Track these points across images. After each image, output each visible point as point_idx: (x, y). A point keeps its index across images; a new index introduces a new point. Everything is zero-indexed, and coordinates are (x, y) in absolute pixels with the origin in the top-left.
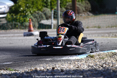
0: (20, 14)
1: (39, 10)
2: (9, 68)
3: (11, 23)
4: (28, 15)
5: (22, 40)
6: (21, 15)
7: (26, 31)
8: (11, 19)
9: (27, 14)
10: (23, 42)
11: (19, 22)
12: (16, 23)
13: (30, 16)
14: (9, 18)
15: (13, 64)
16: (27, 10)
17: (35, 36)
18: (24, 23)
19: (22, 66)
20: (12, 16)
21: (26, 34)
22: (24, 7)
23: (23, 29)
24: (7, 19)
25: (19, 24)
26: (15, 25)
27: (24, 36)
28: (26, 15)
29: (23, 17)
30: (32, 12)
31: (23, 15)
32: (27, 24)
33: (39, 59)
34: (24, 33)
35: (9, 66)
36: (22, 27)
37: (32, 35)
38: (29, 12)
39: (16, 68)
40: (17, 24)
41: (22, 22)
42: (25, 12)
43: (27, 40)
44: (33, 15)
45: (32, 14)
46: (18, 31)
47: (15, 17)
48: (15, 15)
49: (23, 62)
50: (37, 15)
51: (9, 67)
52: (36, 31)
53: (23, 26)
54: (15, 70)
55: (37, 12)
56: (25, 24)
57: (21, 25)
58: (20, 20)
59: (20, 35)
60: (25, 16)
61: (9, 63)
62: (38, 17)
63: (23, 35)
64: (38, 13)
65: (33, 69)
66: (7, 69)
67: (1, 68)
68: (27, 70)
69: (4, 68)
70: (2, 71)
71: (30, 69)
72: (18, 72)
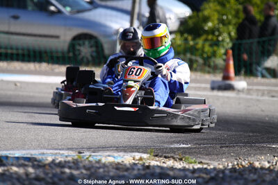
0: (204, 37)
2: (187, 156)
4: (223, 40)
5: (208, 98)
6: (206, 40)
7: (218, 77)
8: (182, 47)
9: (220, 38)
11: (201, 56)
12: (194, 58)
13: (228, 43)
14: (180, 46)
15: (195, 148)
16: (221, 30)
17: (239, 91)
18: (213, 59)
19: (217, 155)
20: (186, 39)
21: (216, 85)
22: (216, 22)
23: (209, 72)
24: (175, 46)
25: (201, 61)
26: (191, 61)
27: (213, 89)
28: (218, 41)
29: (211, 46)
30: (233, 34)
31: (212, 40)
32: (219, 62)
33: (253, 143)
34: (213, 82)
35: (185, 152)
36: (207, 69)
37: (230, 88)
38: (225, 35)
39: (203, 158)
40: (197, 61)
41: (209, 58)
42: (217, 33)
43: (218, 98)
46: (198, 78)
47: (191, 43)
48: (194, 39)
49: (218, 146)
51: (185, 153)
52: (240, 80)
53: (209, 66)
54: (201, 163)
56: (214, 62)
57: (205, 64)
58: (203, 52)
59: (203, 85)
60: (217, 44)
61: (184, 146)
63: (209, 86)
65: (243, 163)
66: (181, 159)
67: (167, 155)
68: (230, 164)
69: (175, 156)
70: (170, 163)
71: (238, 164)
72: (209, 168)
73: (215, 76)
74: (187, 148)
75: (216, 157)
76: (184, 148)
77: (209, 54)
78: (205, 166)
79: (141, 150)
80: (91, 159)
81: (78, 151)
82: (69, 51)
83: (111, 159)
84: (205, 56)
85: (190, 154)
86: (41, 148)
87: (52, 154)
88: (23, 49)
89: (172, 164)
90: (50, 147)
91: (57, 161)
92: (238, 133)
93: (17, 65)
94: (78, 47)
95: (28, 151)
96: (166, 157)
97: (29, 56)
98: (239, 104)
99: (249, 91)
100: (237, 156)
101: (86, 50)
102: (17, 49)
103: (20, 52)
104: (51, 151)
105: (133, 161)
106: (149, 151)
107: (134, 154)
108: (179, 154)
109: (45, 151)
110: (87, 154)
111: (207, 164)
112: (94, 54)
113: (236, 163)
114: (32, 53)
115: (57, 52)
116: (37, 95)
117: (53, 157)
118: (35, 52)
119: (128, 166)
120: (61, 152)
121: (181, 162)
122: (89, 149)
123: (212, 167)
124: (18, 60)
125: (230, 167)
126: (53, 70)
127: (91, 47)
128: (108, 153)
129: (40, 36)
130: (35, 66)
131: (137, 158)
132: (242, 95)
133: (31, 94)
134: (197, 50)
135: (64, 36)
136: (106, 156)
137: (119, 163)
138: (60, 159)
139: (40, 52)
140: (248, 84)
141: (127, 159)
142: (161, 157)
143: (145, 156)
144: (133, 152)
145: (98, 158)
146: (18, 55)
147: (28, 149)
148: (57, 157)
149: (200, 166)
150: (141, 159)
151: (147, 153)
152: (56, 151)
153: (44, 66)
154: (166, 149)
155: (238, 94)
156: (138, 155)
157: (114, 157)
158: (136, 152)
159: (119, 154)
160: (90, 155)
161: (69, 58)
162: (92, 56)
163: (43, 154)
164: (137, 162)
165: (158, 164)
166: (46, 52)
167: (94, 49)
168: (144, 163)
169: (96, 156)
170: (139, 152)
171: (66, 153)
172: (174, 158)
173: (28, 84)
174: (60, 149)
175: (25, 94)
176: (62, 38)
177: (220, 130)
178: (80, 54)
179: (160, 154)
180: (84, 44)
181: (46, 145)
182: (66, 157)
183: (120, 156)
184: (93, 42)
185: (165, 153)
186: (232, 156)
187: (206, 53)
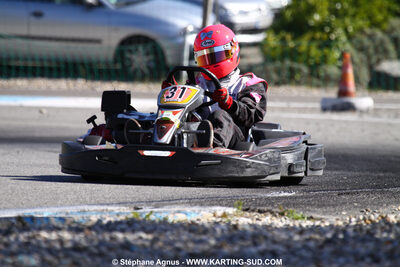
0: (308, 36)
1: (375, 24)
2: (291, 209)
3: (278, 64)
4: (337, 40)
5: (317, 124)
6: (313, 39)
7: (332, 93)
8: (279, 51)
9: (333, 37)
10: (319, 130)
11: (306, 62)
12: (296, 65)
13: (344, 44)
14: (274, 48)
15: (301, 197)
16: (334, 24)
17: (362, 112)
18: (324, 67)
19: (334, 206)
20: (283, 40)
21: (329, 105)
22: (326, 13)
23: (318, 86)
24: (267, 49)
25: (305, 70)
26: (292, 71)
27: (324, 109)
28: (330, 40)
29: (320, 47)
30: (351, 30)
31: (321, 39)
32: (333, 70)
34: (324, 100)
35: (288, 203)
36: (315, 81)
37: (349, 108)
38: (340, 31)
39: (315, 211)
40: (299, 70)
41: (317, 65)
42: (327, 29)
43: (332, 123)
44: (354, 41)
45: (350, 37)
46: (303, 94)
47: (291, 44)
48: (294, 39)
49: (335, 193)
50: (366, 42)
51: (288, 205)
52: (364, 96)
53: (318, 77)
54: (311, 218)
55: (368, 31)
56: (325, 71)
57: (311, 74)
58: (309, 56)
59: (310, 105)
60: (328, 44)
61: (286, 194)
62: (371, 51)
63: (318, 105)
64: (371, 37)
65: (373, 217)
66: (282, 214)
67: (262, 208)
68: (353, 220)
69: (274, 210)
70: (267, 220)
71: (364, 219)
72: (323, 225)
73: (326, 91)
74: (291, 197)
75: (332, 210)
76: (286, 197)
77: (318, 59)
78: (318, 223)
79: (224, 203)
80: (152, 217)
81: (133, 205)
82: (115, 61)
83: (181, 217)
84: (312, 62)
85: (295, 205)
86: (81, 204)
87: (97, 212)
88: (49, 60)
89: (270, 222)
90: (93, 201)
91: (105, 222)
92: (362, 174)
93: (41, 83)
94: (128, 55)
95: (62, 209)
96: (260, 212)
97: (59, 69)
98: (363, 131)
99: (376, 112)
100: (363, 208)
101: (139, 59)
102: (41, 60)
103: (46, 64)
104: (95, 207)
105: (214, 219)
106: (236, 203)
107: (214, 208)
108: (279, 207)
109: (86, 208)
110: (146, 210)
111: (321, 219)
112: (153, 65)
113: (361, 217)
114: (62, 66)
115: (98, 62)
116: (71, 125)
117: (99, 217)
118: (66, 63)
119: (207, 225)
120: (110, 208)
121: (283, 219)
122: (149, 202)
123: (327, 224)
124: (42, 76)
125: (354, 223)
126: (93, 89)
127: (147, 54)
128: (177, 208)
129: (74, 40)
130: (68, 84)
131: (219, 213)
132: (366, 118)
133: (64, 125)
134: (300, 54)
135: (107, 39)
136: (175, 213)
137: (193, 223)
138: (108, 219)
139: (75, 64)
140: (375, 101)
141: (204, 215)
142: (253, 211)
143: (230, 210)
144: (213, 205)
145: (164, 215)
146: (42, 68)
147: (62, 205)
148: (104, 216)
149: (309, 223)
150: (224, 215)
151: (234, 206)
152: (102, 208)
153: (81, 83)
154: (261, 199)
155: (360, 116)
156: (220, 210)
157: (186, 214)
158: (217, 205)
159: (194, 208)
160: (151, 212)
161: (116, 71)
162: (149, 68)
163: (84, 211)
164: (219, 220)
165: (250, 221)
166: (83, 64)
167: (151, 57)
168: (230, 222)
169: (161, 212)
170: (221, 205)
171: (116, 209)
172: (272, 213)
173: (58, 110)
174: (108, 204)
175: (54, 124)
176: (106, 43)
177: (336, 169)
178: (131, 65)
179: (252, 208)
180: (137, 50)
181: (88, 199)
182: (118, 215)
183: (194, 211)
184: (149, 47)
185: (259, 205)
186: (356, 207)
187: (313, 58)
